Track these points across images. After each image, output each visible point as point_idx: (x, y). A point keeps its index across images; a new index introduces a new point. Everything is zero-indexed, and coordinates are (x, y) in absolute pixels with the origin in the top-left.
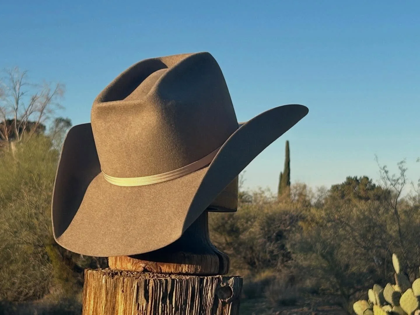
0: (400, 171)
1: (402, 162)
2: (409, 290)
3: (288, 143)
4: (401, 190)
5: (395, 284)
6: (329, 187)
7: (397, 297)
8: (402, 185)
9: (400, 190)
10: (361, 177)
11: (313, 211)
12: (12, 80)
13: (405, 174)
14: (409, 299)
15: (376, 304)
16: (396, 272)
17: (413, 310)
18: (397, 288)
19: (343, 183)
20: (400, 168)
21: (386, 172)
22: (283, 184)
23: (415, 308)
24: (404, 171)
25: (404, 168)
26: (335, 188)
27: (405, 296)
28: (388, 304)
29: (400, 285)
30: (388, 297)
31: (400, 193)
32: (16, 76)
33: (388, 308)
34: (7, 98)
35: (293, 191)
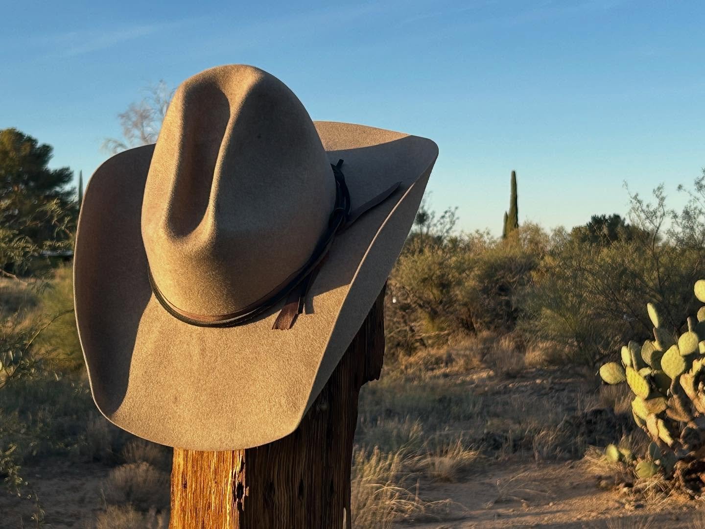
0: (657, 201)
1: (659, 189)
2: (674, 347)
3: (514, 174)
4: (660, 225)
5: (654, 340)
6: (569, 230)
7: (657, 357)
8: (660, 218)
9: (658, 225)
10: (610, 216)
11: (548, 259)
12: (158, 100)
13: (665, 203)
14: (673, 359)
15: (632, 366)
16: (654, 326)
17: (678, 374)
18: (656, 346)
19: (587, 224)
20: (657, 196)
21: (639, 202)
22: (509, 227)
23: (681, 371)
24: (663, 199)
25: (664, 194)
26: (577, 230)
27: (668, 355)
28: (646, 366)
29: (662, 343)
30: (647, 357)
31: (658, 228)
32: (162, 95)
33: (646, 371)
34: (152, 123)
35: (523, 235)
